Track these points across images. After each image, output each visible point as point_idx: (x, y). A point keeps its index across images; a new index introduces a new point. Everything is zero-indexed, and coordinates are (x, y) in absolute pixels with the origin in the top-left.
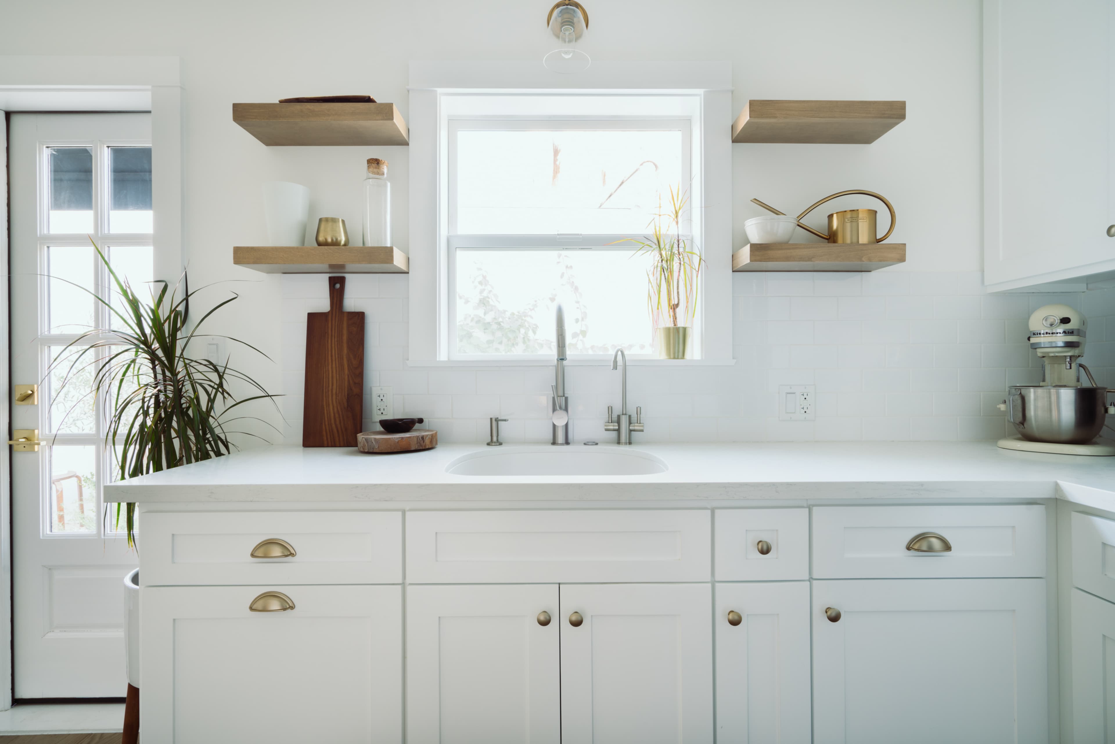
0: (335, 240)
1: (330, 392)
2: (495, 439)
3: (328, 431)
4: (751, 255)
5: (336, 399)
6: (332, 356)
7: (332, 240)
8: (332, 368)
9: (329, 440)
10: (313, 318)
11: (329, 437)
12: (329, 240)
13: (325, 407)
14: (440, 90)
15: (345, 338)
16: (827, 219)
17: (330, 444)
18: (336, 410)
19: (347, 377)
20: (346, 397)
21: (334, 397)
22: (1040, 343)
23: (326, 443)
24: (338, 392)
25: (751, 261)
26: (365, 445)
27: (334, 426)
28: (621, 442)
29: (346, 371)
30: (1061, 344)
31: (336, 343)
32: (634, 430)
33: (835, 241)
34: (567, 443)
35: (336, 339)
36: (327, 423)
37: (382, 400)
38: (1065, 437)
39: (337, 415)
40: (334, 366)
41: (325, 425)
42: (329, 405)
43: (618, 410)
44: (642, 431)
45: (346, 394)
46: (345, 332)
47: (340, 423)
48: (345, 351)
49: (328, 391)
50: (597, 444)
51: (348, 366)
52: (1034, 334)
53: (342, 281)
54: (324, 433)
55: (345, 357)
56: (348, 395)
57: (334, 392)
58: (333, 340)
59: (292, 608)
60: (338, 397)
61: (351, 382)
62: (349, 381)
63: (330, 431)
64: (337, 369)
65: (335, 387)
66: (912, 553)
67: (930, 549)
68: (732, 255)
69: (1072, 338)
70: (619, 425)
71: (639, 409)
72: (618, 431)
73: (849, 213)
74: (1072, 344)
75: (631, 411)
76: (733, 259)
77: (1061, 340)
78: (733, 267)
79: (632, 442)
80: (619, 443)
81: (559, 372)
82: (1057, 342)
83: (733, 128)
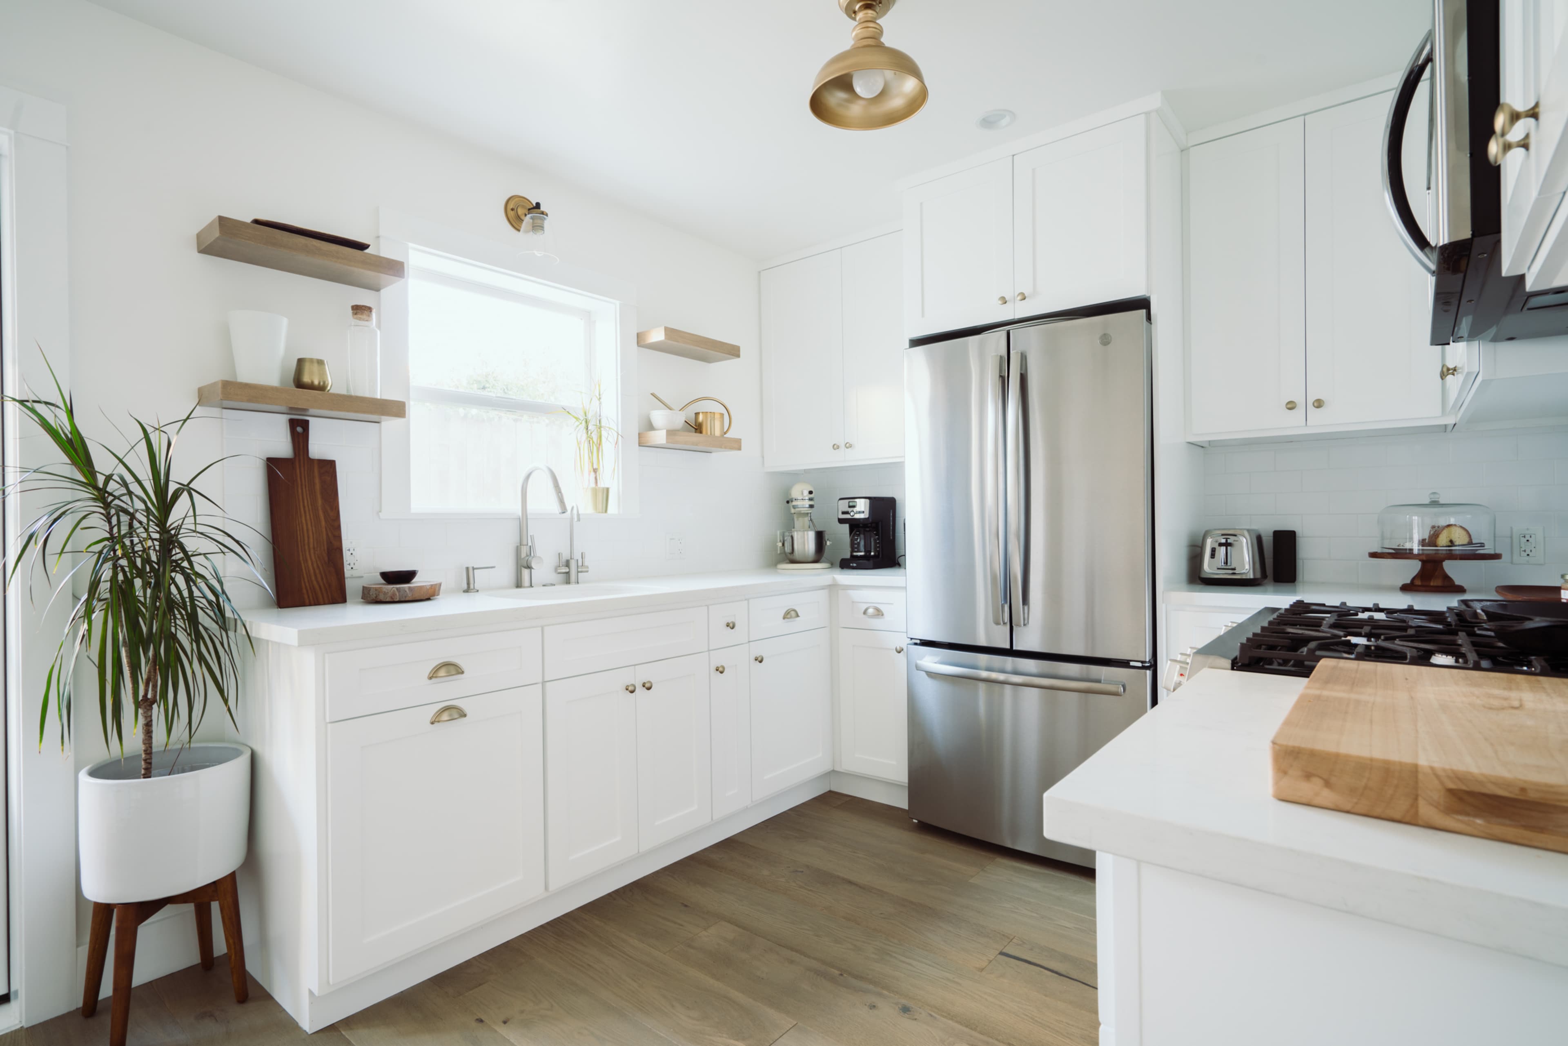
0: (322, 383)
1: (307, 547)
2: (472, 586)
3: (308, 588)
4: (667, 438)
5: (315, 553)
6: (304, 507)
7: (319, 383)
8: (306, 520)
9: (311, 598)
10: (273, 465)
11: (310, 595)
12: (316, 382)
13: (302, 562)
14: (411, 245)
15: (318, 487)
16: (694, 415)
17: (312, 602)
18: (315, 565)
19: (324, 530)
20: (326, 550)
21: (312, 551)
22: (797, 505)
23: (307, 602)
24: (315, 546)
25: (667, 442)
26: (396, 594)
27: (315, 583)
28: (571, 581)
29: (323, 523)
30: (807, 506)
31: (308, 493)
32: (581, 572)
33: (701, 432)
34: (531, 586)
35: (307, 488)
36: (306, 580)
37: (352, 554)
38: (810, 559)
39: (317, 571)
40: (308, 517)
41: (305, 582)
42: (307, 560)
43: (566, 556)
44: (587, 572)
45: (326, 548)
46: (317, 481)
47: (322, 579)
48: (320, 502)
49: (304, 545)
50: (554, 585)
51: (325, 519)
52: (795, 500)
53: (305, 425)
54: (304, 591)
55: (320, 508)
56: (328, 549)
57: (311, 546)
58: (304, 490)
59: (465, 716)
60: (316, 552)
61: (330, 534)
62: (327, 535)
63: (310, 588)
64: (313, 521)
65: (311, 540)
66: (786, 620)
67: (791, 617)
68: (639, 434)
69: (811, 503)
70: (569, 568)
71: (583, 554)
72: (568, 573)
73: (707, 412)
74: (811, 506)
75: (577, 556)
76: (639, 438)
77: (807, 503)
78: (639, 444)
79: (579, 581)
80: (569, 583)
81: (522, 523)
82: (805, 505)
83: (638, 335)
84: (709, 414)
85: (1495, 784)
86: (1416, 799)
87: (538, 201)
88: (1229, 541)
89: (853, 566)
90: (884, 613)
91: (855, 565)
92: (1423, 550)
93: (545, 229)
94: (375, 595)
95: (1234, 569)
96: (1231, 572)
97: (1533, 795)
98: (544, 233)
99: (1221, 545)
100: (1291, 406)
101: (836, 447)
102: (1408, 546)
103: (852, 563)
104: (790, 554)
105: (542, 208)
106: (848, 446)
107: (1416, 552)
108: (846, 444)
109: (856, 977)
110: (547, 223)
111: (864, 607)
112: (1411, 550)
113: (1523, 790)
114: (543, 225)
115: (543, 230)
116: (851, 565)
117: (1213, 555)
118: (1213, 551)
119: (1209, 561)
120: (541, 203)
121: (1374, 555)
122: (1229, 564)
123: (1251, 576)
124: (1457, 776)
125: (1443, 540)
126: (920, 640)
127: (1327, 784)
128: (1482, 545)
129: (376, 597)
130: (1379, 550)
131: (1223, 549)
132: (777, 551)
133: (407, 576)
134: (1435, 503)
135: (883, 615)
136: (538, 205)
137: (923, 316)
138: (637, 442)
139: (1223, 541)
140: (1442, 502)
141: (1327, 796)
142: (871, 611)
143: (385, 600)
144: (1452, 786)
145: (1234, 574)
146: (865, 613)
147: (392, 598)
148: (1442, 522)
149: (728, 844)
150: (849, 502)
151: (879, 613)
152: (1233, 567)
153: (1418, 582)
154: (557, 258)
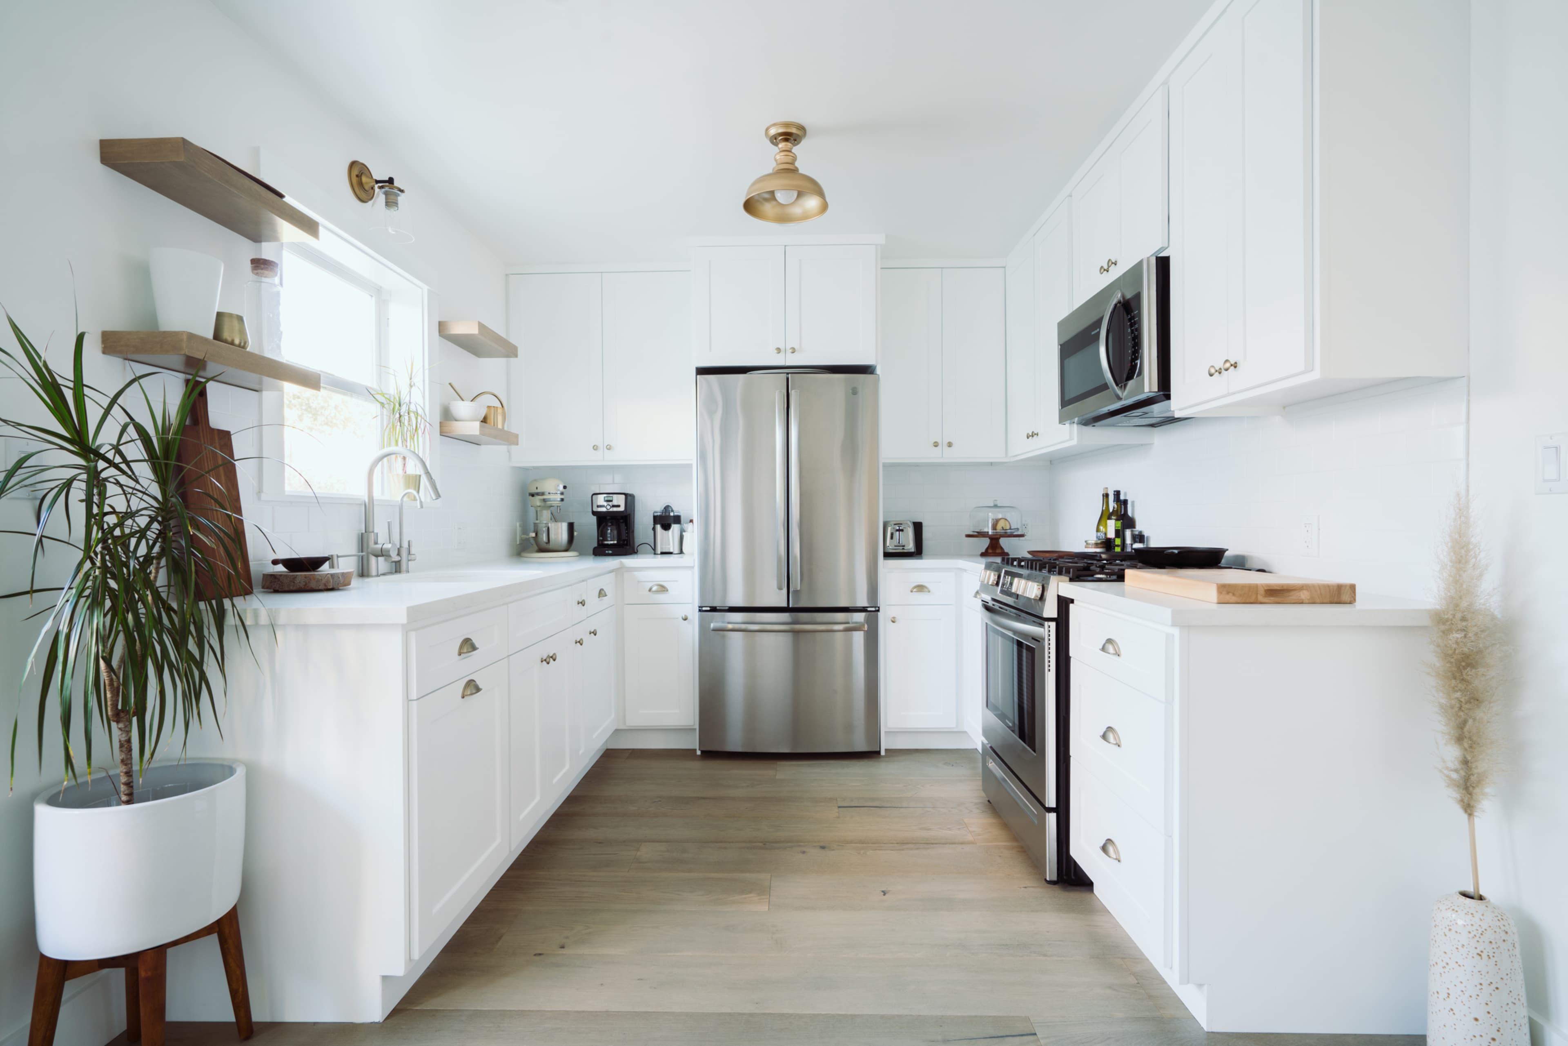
0: (242, 343)
6: (211, 483)
7: (240, 341)
12: (237, 340)
15: (220, 462)
22: (550, 499)
25: (480, 434)
26: (330, 582)
28: (402, 570)
29: (228, 504)
30: (559, 499)
32: (410, 561)
34: (378, 575)
35: (212, 462)
38: (563, 548)
44: (415, 560)
48: (223, 478)
50: (388, 575)
51: (229, 498)
53: (203, 389)
58: (209, 464)
59: (480, 689)
66: (600, 598)
67: (602, 596)
68: (440, 423)
69: (562, 497)
70: (401, 557)
71: (411, 542)
72: (399, 562)
73: (491, 407)
74: (562, 500)
75: (405, 545)
76: (440, 426)
77: (559, 497)
78: (441, 432)
79: (409, 570)
80: (400, 572)
81: (368, 510)
82: (557, 498)
83: (441, 324)
84: (493, 409)
85: (1277, 586)
86: (1257, 594)
87: (391, 176)
88: (901, 528)
89: (608, 553)
90: (668, 588)
91: (610, 552)
92: (994, 532)
93: (399, 205)
94: (304, 584)
95: (904, 546)
96: (901, 548)
97: (1285, 588)
98: (398, 209)
99: (897, 530)
100: (936, 445)
101: (595, 448)
102: (986, 530)
103: (608, 550)
104: (546, 543)
105: (396, 184)
106: (609, 448)
107: (990, 533)
108: (608, 445)
109: (776, 842)
110: (401, 198)
111: (649, 585)
112: (988, 532)
113: (1282, 586)
114: (397, 201)
115: (397, 207)
116: (607, 552)
117: (892, 538)
118: (892, 534)
119: (890, 541)
120: (394, 178)
121: (968, 536)
122: (900, 543)
123: (913, 550)
124: (1267, 585)
125: (999, 527)
126: (710, 607)
127: (1234, 594)
128: (1018, 529)
129: (305, 585)
130: (972, 533)
131: (898, 532)
132: (516, 542)
133: (315, 563)
134: (996, 506)
135: (667, 591)
136: (391, 181)
137: (710, 351)
138: (439, 432)
139: (898, 528)
140: (999, 505)
141: (1234, 599)
142: (654, 588)
143: (317, 588)
144: (1266, 588)
145: (903, 549)
146: (650, 590)
147: (325, 585)
148: (1000, 516)
149: (571, 800)
150: (604, 497)
151: (663, 589)
152: (903, 545)
153: (990, 551)
154: (413, 237)
